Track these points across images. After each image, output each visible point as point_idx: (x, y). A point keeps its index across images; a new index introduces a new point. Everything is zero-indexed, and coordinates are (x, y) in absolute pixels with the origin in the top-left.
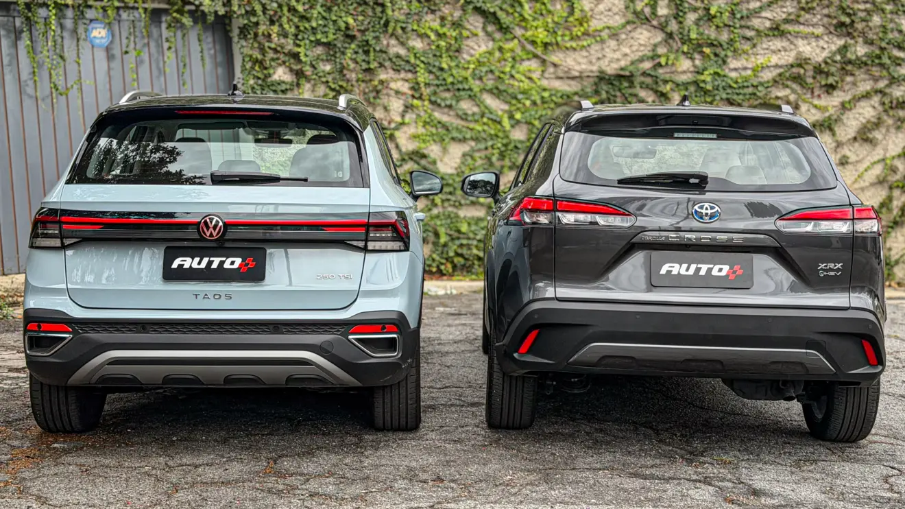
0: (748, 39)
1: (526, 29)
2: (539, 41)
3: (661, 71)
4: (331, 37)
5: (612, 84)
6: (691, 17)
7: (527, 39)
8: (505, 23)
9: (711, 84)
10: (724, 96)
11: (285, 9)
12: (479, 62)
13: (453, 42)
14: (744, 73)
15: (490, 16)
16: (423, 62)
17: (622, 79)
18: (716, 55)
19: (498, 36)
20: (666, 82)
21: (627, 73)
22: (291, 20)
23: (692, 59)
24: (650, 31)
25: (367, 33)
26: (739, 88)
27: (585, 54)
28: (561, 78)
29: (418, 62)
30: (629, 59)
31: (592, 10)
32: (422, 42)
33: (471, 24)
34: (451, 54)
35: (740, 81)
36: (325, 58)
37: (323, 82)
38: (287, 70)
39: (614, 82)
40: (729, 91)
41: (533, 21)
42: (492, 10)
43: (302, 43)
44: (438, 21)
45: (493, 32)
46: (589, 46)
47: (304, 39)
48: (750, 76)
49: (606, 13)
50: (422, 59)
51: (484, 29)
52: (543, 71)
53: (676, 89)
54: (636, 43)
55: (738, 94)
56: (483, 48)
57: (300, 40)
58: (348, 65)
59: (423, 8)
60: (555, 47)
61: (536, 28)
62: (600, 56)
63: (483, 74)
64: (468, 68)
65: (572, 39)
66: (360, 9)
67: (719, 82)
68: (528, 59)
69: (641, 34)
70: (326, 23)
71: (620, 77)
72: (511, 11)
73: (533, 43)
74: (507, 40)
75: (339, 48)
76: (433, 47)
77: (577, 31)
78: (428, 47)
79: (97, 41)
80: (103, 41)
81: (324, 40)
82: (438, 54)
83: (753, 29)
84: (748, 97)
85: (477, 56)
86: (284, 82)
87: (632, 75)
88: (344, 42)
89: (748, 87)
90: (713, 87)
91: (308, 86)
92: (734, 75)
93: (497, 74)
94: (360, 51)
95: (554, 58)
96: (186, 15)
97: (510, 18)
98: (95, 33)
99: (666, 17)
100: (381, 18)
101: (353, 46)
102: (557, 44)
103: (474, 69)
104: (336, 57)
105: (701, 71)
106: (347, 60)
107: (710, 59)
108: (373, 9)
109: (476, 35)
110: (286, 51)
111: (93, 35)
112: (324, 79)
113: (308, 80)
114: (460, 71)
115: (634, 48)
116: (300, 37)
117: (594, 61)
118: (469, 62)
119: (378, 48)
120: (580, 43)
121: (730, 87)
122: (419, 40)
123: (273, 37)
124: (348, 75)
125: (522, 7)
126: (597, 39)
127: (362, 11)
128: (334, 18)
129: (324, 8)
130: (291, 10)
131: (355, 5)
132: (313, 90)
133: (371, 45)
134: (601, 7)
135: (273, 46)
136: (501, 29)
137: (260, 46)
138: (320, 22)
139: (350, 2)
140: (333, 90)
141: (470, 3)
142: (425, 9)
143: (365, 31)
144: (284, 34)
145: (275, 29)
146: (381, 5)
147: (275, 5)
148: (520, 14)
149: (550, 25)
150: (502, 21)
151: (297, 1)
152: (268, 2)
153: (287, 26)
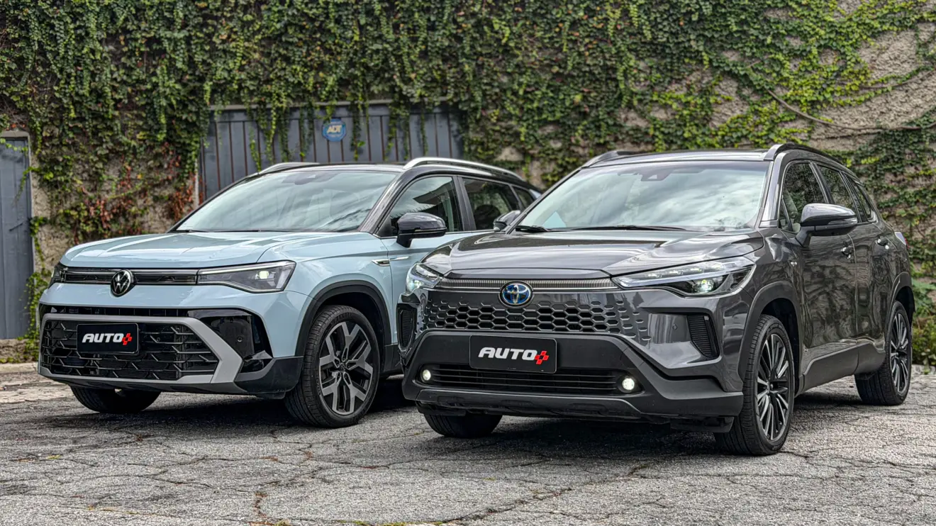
1: (788, 88)
2: (803, 100)
4: (558, 115)
5: (895, 140)
7: (787, 100)
8: (759, 85)
11: (509, 94)
12: (730, 128)
13: (698, 110)
15: (743, 80)
16: (663, 133)
17: (909, 134)
19: (754, 99)
21: (915, 127)
22: (516, 103)
25: (600, 109)
27: (864, 109)
28: (833, 138)
29: (657, 133)
30: (921, 110)
31: (873, 61)
32: (666, 113)
33: (723, 90)
34: (697, 122)
36: (553, 136)
37: (551, 160)
38: (514, 150)
39: (898, 138)
41: (797, 79)
42: (742, 73)
43: (525, 124)
44: (685, 89)
45: (749, 96)
46: (869, 100)
47: (528, 120)
49: (892, 62)
50: (662, 129)
51: (739, 92)
52: (809, 132)
56: (738, 113)
57: (525, 121)
58: (577, 141)
59: (664, 78)
60: (824, 105)
61: (801, 86)
62: (884, 110)
63: (733, 140)
64: (717, 135)
65: (847, 95)
66: (593, 85)
68: (791, 120)
70: (554, 102)
71: (905, 131)
72: (768, 70)
73: (797, 102)
74: (764, 102)
75: (569, 126)
76: (677, 117)
77: (852, 85)
78: (671, 118)
79: (333, 136)
80: (338, 136)
81: (550, 119)
82: (682, 123)
85: (728, 122)
86: (510, 162)
87: (919, 130)
88: (576, 119)
91: (537, 164)
93: (751, 139)
94: (592, 126)
95: (824, 118)
96: (403, 107)
97: (769, 79)
98: (331, 130)
100: (615, 93)
101: (585, 122)
102: (826, 101)
103: (723, 136)
104: (566, 135)
106: (577, 136)
108: (607, 84)
109: (728, 100)
110: (511, 132)
111: (328, 132)
112: (552, 157)
113: (533, 157)
114: (706, 139)
115: (928, 98)
116: (524, 118)
117: (876, 116)
118: (719, 129)
119: (611, 122)
120: (857, 98)
122: (663, 111)
123: (494, 120)
124: (581, 151)
125: (782, 65)
126: (879, 92)
127: (595, 88)
128: (561, 97)
129: (552, 89)
130: (515, 93)
131: (588, 82)
132: (543, 168)
133: (603, 120)
134: (885, 56)
135: (497, 128)
136: (756, 92)
137: (483, 129)
138: (546, 102)
139: (581, 80)
140: (561, 166)
141: (718, 67)
142: (667, 79)
143: (598, 106)
144: (510, 116)
145: (497, 112)
146: (615, 80)
147: (497, 90)
148: (779, 73)
149: (817, 82)
150: (755, 83)
151: (520, 84)
152: (488, 88)
153: (510, 109)
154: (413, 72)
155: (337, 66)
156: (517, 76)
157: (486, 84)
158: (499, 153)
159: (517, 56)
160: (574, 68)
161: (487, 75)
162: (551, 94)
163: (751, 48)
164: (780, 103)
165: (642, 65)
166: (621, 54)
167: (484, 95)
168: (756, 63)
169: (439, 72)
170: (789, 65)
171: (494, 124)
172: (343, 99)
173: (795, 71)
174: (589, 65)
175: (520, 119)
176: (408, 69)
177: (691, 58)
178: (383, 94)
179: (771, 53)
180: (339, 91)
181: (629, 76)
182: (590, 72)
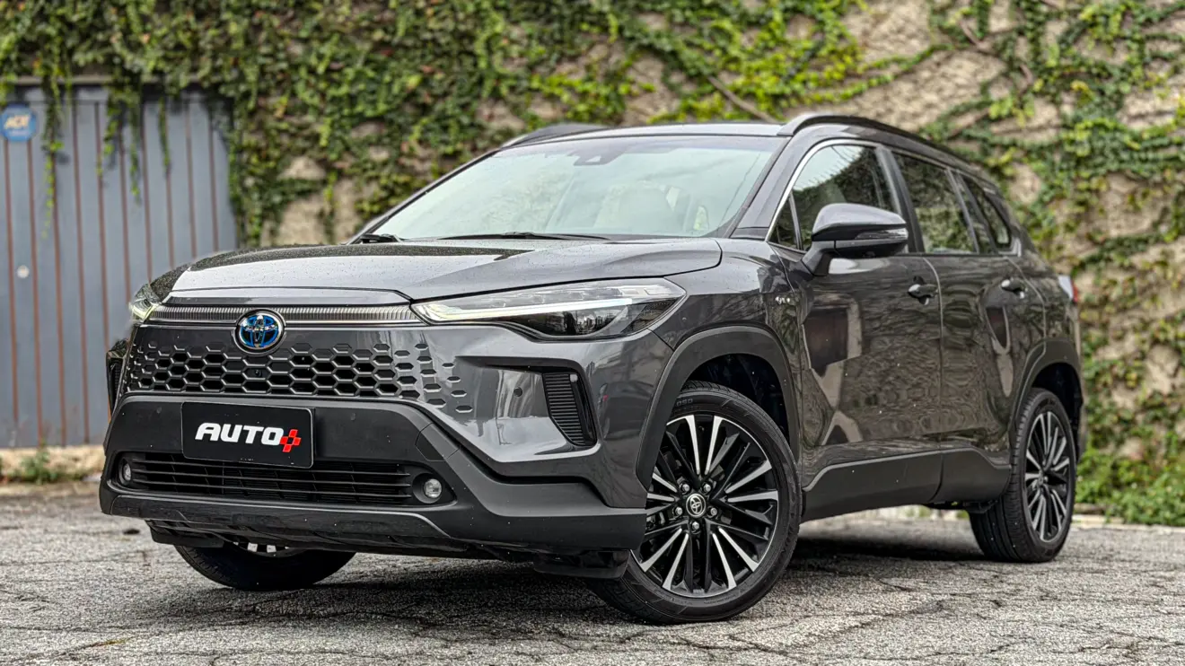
0: (1165, 59)
1: (737, 73)
2: (760, 93)
3: (995, 128)
4: (382, 107)
6: (1055, 29)
7: (737, 92)
8: (694, 67)
9: (1087, 146)
10: (1114, 166)
11: (303, 72)
13: (601, 104)
14: (1159, 122)
15: (671, 59)
18: (1102, 93)
19: (688, 89)
20: (1005, 148)
22: (314, 87)
23: (1055, 102)
24: (976, 61)
25: (448, 99)
26: (1146, 150)
30: (936, 112)
31: (866, 33)
32: (554, 108)
33: (640, 74)
35: (1146, 136)
36: (375, 140)
37: (370, 178)
38: (311, 162)
40: (1125, 156)
41: (750, 60)
42: (668, 48)
43: (328, 120)
44: (583, 72)
45: (681, 84)
46: (859, 95)
47: (332, 113)
48: (1169, 126)
49: (892, 37)
51: (665, 80)
53: (1025, 159)
54: (950, 85)
55: (1145, 161)
56: (663, 112)
57: (328, 115)
58: (411, 149)
59: (550, 54)
60: (793, 102)
61: (758, 71)
62: (881, 110)
65: (826, 86)
66: (438, 62)
67: (1106, 142)
69: (960, 67)
70: (375, 86)
72: (708, 45)
73: (750, 96)
74: (702, 95)
75: (399, 125)
76: (569, 115)
77: (834, 70)
78: (560, 116)
79: (14, 133)
80: (24, 133)
81: (369, 113)
83: (1175, 41)
84: (1162, 164)
86: (304, 181)
88: (411, 115)
89: (1162, 147)
90: (1092, 150)
91: (347, 185)
92: (1138, 126)
94: (436, 126)
96: (129, 89)
97: (710, 60)
98: (12, 123)
99: (1003, 32)
100: (473, 74)
101: (425, 120)
102: (795, 94)
104: (394, 139)
105: (1069, 123)
106: (412, 140)
107: (1091, 100)
108: (461, 62)
109: (648, 91)
110: (306, 132)
111: (7, 126)
112: (371, 173)
113: (341, 174)
115: (947, 93)
116: (328, 111)
119: (465, 120)
120: (842, 92)
121: (1128, 148)
122: (546, 106)
123: (279, 113)
124: (419, 166)
125: (729, 37)
126: (874, 82)
127: (441, 67)
128: (387, 78)
129: (373, 65)
130: (312, 71)
131: (430, 57)
132: (358, 190)
133: (452, 117)
134: (884, 28)
135: (284, 126)
136: (690, 78)
137: (261, 127)
138: (361, 86)
139: (418, 53)
140: (385, 188)
141: (632, 39)
142: (555, 56)
143: (445, 94)
144: (305, 108)
145: (284, 100)
146: (471, 54)
147: (284, 65)
148: (724, 51)
149: (782, 65)
150: (688, 64)
151: (320, 57)
152: (269, 61)
153: (305, 95)
154: (145, 32)
155: (17, 20)
156: (315, 44)
157: (266, 56)
158: (288, 166)
159: (314, 12)
160: (407, 34)
161: (268, 41)
162: (371, 74)
163: (683, 10)
164: (725, 97)
165: (516, 32)
166: (483, 14)
167: (262, 72)
168: (690, 35)
169: (189, 34)
170: (740, 38)
171: (280, 120)
172: (29, 72)
173: (750, 47)
174: (431, 31)
175: (320, 113)
176: (136, 27)
177: (592, 24)
178: (94, 67)
179: (712, 19)
180: (19, 60)
181: (494, 49)
182: (434, 41)
